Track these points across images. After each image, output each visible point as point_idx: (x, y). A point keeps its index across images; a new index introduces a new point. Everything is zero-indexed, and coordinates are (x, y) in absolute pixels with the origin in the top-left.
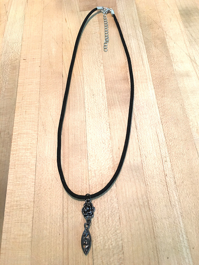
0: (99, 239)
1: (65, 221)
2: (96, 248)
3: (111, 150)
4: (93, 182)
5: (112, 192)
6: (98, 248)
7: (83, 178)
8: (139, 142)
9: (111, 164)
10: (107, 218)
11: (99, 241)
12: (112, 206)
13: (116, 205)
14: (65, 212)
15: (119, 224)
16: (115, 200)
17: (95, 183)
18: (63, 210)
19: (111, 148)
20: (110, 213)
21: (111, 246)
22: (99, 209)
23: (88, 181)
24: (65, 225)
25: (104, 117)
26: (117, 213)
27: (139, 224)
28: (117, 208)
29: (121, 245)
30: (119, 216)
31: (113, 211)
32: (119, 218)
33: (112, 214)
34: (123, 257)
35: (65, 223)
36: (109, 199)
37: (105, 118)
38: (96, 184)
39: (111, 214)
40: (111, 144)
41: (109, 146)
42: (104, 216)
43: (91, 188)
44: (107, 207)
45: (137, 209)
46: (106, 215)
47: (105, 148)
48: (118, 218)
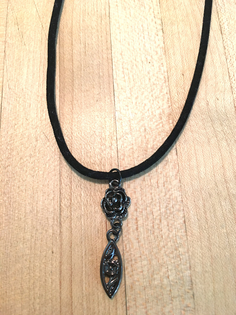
0: (139, 264)
1: (65, 225)
2: (133, 284)
3: (166, 77)
4: (125, 145)
5: (167, 167)
6: (137, 283)
7: (103, 136)
8: (228, 61)
9: (166, 106)
10: (157, 221)
11: (140, 270)
12: (168, 196)
13: (176, 194)
14: (65, 205)
15: (184, 234)
16: (175, 182)
17: (130, 147)
18: (61, 201)
19: (166, 74)
20: (163, 210)
21: (165, 281)
22: (140, 203)
23: (114, 142)
24: (66, 234)
25: (150, 8)
26: (179, 210)
27: (228, 234)
28: (179, 199)
29: (188, 279)
30: (184, 217)
31: (171, 206)
32: (185, 222)
33: (168, 212)
34: (192, 305)
35: (64, 230)
36: (161, 181)
37: (152, 10)
38: (132, 148)
39: (166, 212)
40: (165, 64)
41: (162, 68)
42: (151, 217)
43: (122, 158)
44: (157, 197)
45: (223, 203)
46: (156, 214)
47: (151, 74)
48: (182, 221)
